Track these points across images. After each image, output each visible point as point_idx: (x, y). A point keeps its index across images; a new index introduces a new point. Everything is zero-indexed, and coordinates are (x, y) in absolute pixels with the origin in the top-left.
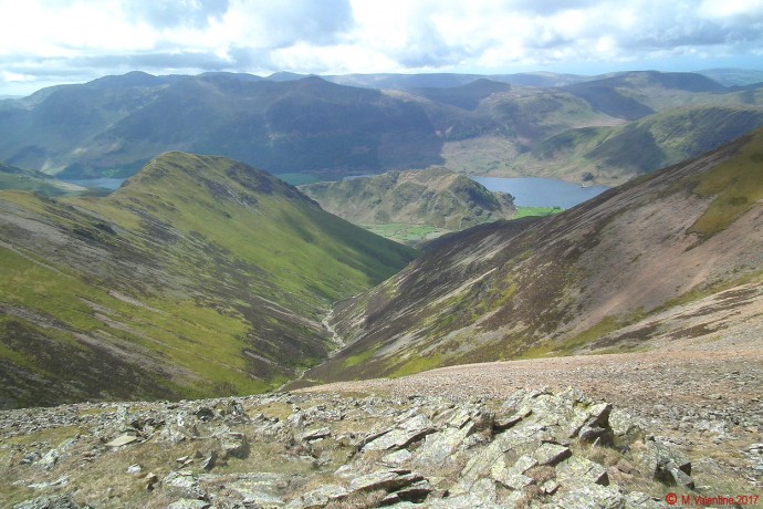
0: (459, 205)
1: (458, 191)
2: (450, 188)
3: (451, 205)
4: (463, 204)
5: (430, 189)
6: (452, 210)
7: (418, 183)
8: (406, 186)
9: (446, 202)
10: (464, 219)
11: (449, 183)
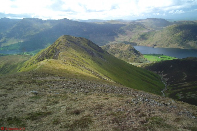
0: (132, 54)
1: (130, 50)
2: (127, 49)
3: (129, 55)
4: (133, 54)
5: (121, 50)
6: (130, 56)
7: (116, 48)
8: (113, 49)
9: (127, 53)
10: (135, 59)
11: (127, 48)
